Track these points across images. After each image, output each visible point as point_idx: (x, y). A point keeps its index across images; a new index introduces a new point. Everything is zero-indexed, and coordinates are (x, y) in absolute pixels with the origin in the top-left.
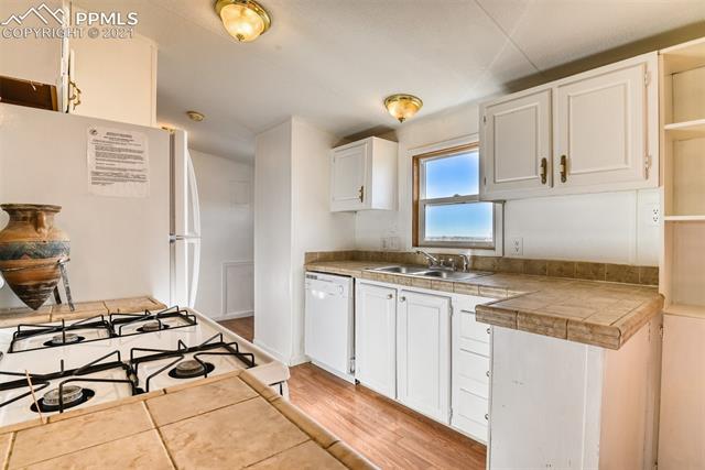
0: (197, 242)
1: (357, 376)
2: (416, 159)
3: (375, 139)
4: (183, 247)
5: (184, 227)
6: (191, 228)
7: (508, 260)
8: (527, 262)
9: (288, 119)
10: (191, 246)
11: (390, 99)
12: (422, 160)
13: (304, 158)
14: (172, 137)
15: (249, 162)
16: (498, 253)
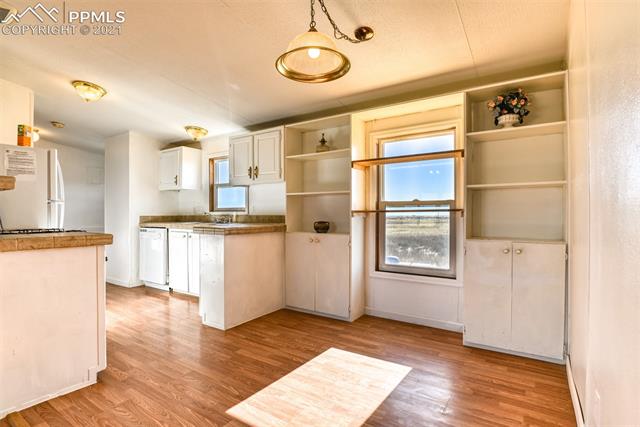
0: (63, 204)
1: (170, 286)
2: (212, 160)
3: (184, 148)
4: (55, 206)
5: (55, 196)
6: (59, 197)
7: (250, 217)
8: (257, 217)
9: (127, 132)
10: (59, 206)
11: (188, 128)
12: (215, 161)
13: (138, 158)
14: (49, 153)
15: (101, 153)
16: (246, 213)
